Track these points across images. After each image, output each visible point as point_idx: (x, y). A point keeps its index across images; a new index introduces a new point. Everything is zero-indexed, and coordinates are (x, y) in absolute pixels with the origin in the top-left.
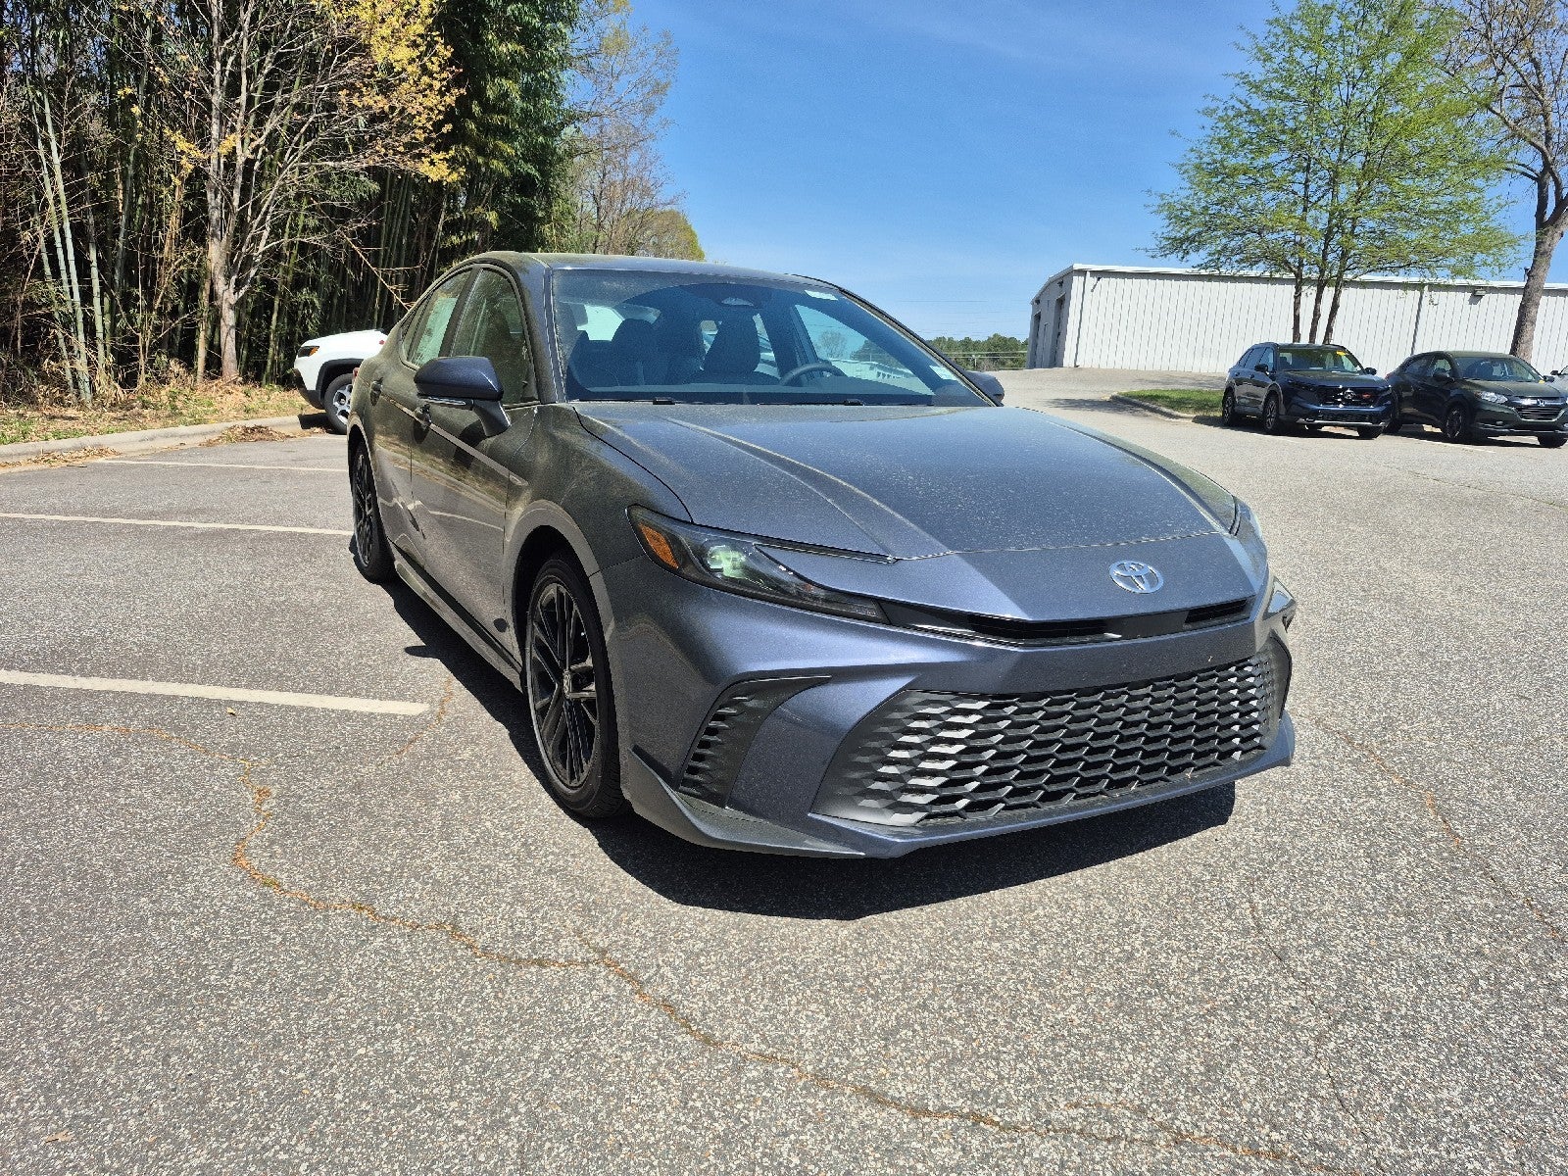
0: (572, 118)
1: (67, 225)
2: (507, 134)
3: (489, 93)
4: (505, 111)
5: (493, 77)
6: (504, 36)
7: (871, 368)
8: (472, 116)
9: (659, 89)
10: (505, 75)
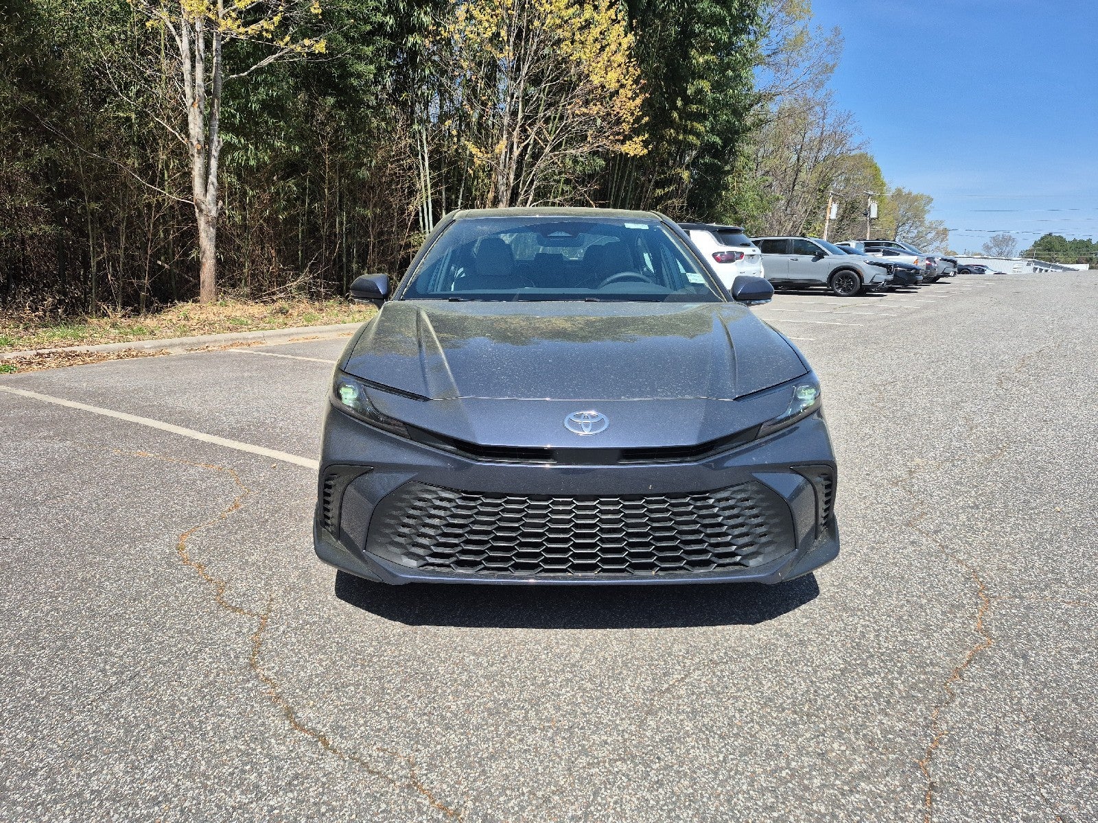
0: (759, 99)
1: (430, 200)
2: (701, 117)
3: (689, 92)
4: (700, 102)
5: (694, 79)
6: (704, 50)
7: (1028, 265)
8: (676, 108)
9: (828, 69)
10: (701, 77)
